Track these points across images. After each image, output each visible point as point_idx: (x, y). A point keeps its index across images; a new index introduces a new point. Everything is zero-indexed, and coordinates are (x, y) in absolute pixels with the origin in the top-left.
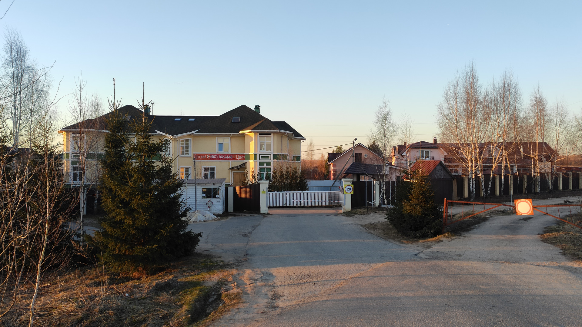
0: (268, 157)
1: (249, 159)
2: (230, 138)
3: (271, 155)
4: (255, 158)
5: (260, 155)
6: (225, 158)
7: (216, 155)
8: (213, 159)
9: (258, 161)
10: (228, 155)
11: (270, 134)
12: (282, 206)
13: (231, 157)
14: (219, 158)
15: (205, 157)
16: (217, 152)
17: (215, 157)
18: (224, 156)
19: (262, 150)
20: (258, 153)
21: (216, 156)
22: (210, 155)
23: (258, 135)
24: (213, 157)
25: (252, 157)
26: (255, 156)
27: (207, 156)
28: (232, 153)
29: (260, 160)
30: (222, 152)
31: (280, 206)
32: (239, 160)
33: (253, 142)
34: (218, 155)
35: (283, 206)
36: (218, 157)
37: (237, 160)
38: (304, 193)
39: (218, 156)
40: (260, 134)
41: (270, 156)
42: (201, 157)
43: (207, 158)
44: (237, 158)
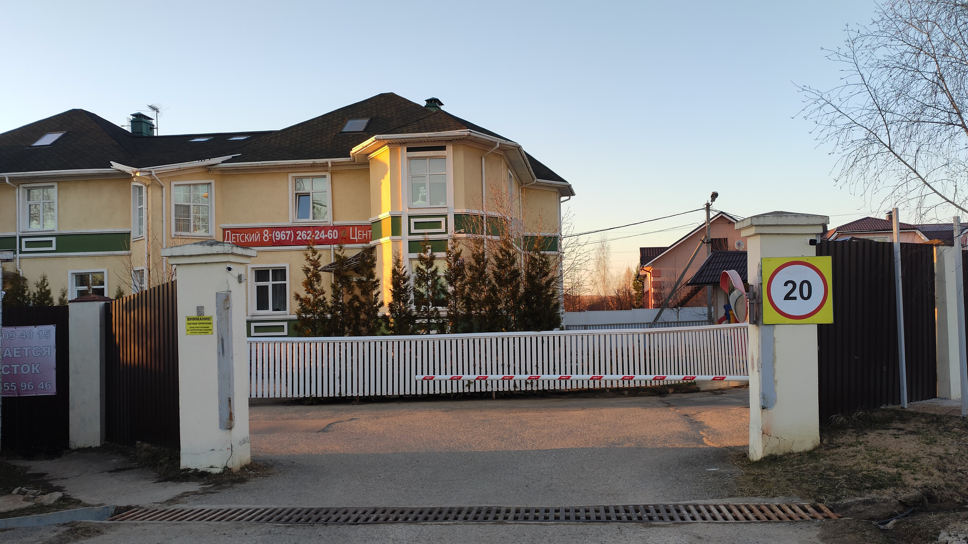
0: (437, 225)
1: (380, 236)
2: (328, 176)
3: (445, 216)
4: (396, 230)
5: (410, 217)
6: (317, 238)
7: (289, 228)
8: (280, 243)
9: (405, 238)
10: (325, 229)
11: (443, 148)
12: (455, 391)
13: (333, 235)
14: (298, 238)
15: (255, 237)
16: (291, 219)
17: (286, 235)
18: (313, 233)
19: (419, 203)
20: (404, 211)
21: (289, 232)
22: (272, 229)
23: (402, 152)
24: (280, 236)
25: (387, 227)
26: (395, 220)
27: (262, 235)
28: (336, 223)
29: (410, 234)
30: (309, 221)
31: (449, 391)
32: (360, 242)
33: (388, 177)
34: (295, 229)
35: (461, 391)
36: (296, 237)
37: (353, 242)
38: (545, 339)
39: (295, 233)
40: (409, 150)
41: (443, 220)
42: (243, 238)
43: (262, 238)
44: (353, 236)
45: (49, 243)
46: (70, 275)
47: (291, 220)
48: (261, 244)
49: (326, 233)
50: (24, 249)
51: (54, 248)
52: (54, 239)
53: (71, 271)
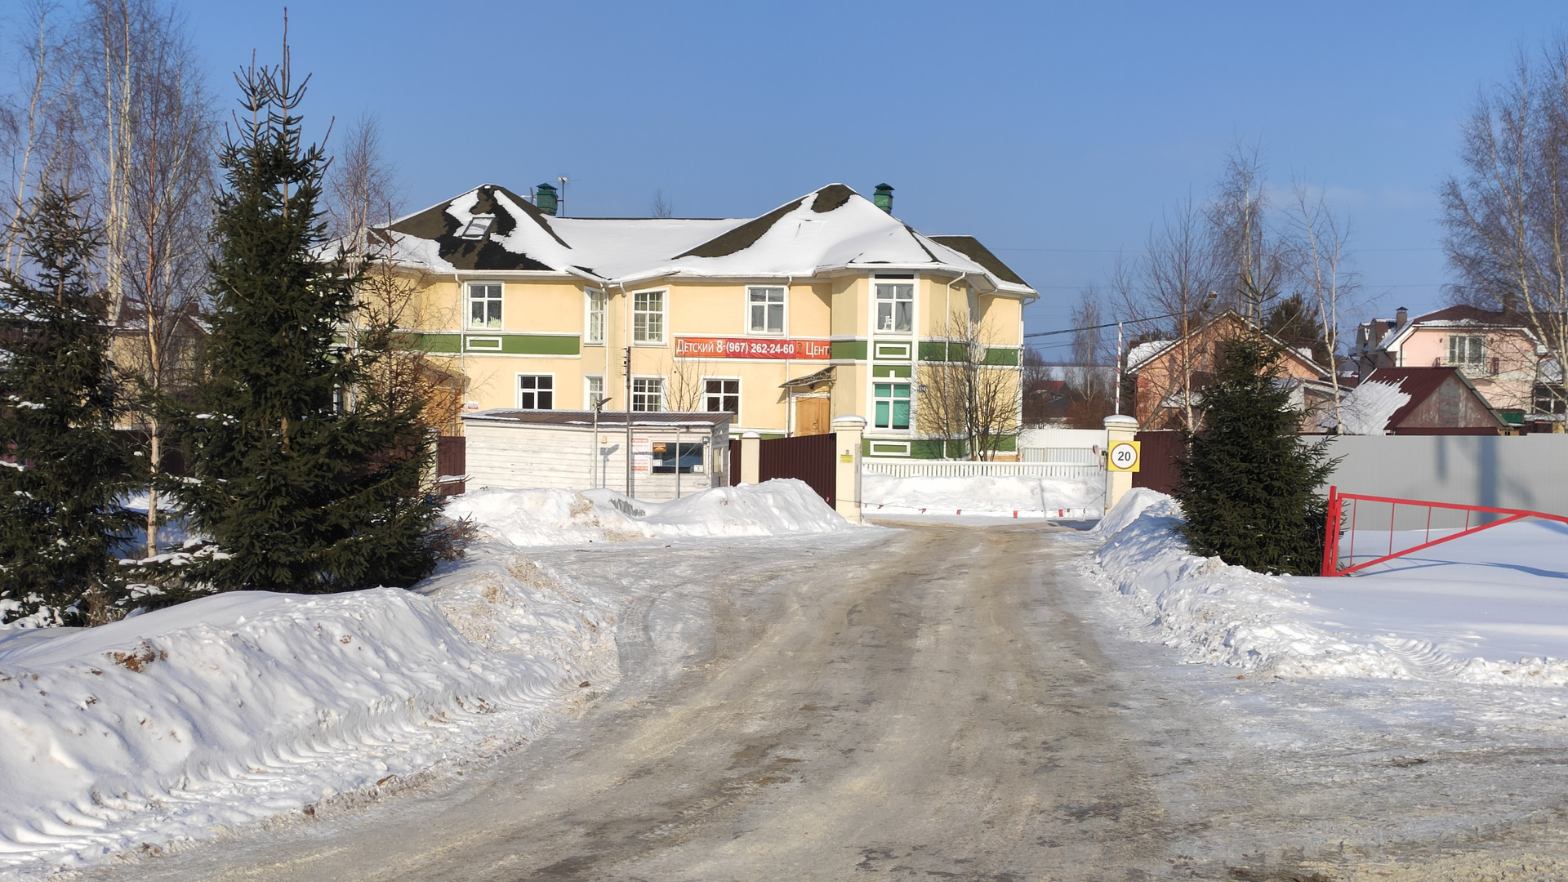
2: (786, 289)
3: (910, 343)
5: (876, 342)
6: (772, 352)
7: (744, 340)
8: (734, 355)
9: (870, 362)
10: (781, 343)
11: (911, 278)
13: (789, 349)
14: (753, 351)
15: (709, 348)
17: (741, 347)
19: (885, 330)
20: (870, 336)
21: (743, 344)
22: (726, 340)
23: (871, 279)
24: (735, 347)
28: (792, 337)
29: (875, 358)
30: (762, 333)
32: (816, 357)
34: (750, 341)
36: (750, 349)
37: (809, 357)
39: (749, 346)
40: (877, 277)
41: (907, 346)
42: (696, 348)
43: (715, 349)
44: (810, 351)
45: (496, 343)
46: (516, 376)
47: (746, 332)
48: (715, 355)
49: (782, 347)
50: (468, 348)
51: (500, 348)
52: (500, 339)
53: (517, 373)
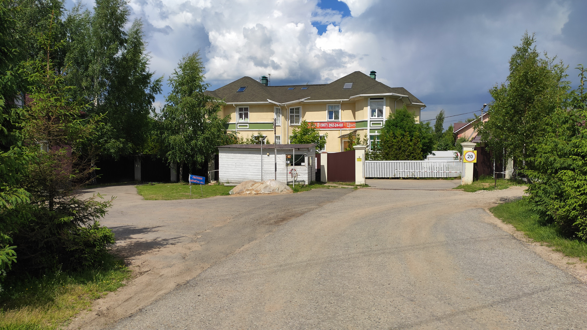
0: (380, 124)
2: (340, 105)
5: (370, 121)
6: (336, 126)
8: (323, 128)
11: (382, 99)
13: (341, 125)
17: (325, 125)
18: (334, 124)
20: (368, 119)
22: (320, 123)
27: (317, 125)
28: (342, 121)
29: (370, 127)
30: (333, 120)
32: (350, 128)
34: (328, 123)
36: (328, 125)
38: (417, 163)
40: (371, 99)
44: (348, 126)
47: (327, 120)
49: (339, 125)
50: (238, 128)
51: (248, 128)
52: (248, 125)
